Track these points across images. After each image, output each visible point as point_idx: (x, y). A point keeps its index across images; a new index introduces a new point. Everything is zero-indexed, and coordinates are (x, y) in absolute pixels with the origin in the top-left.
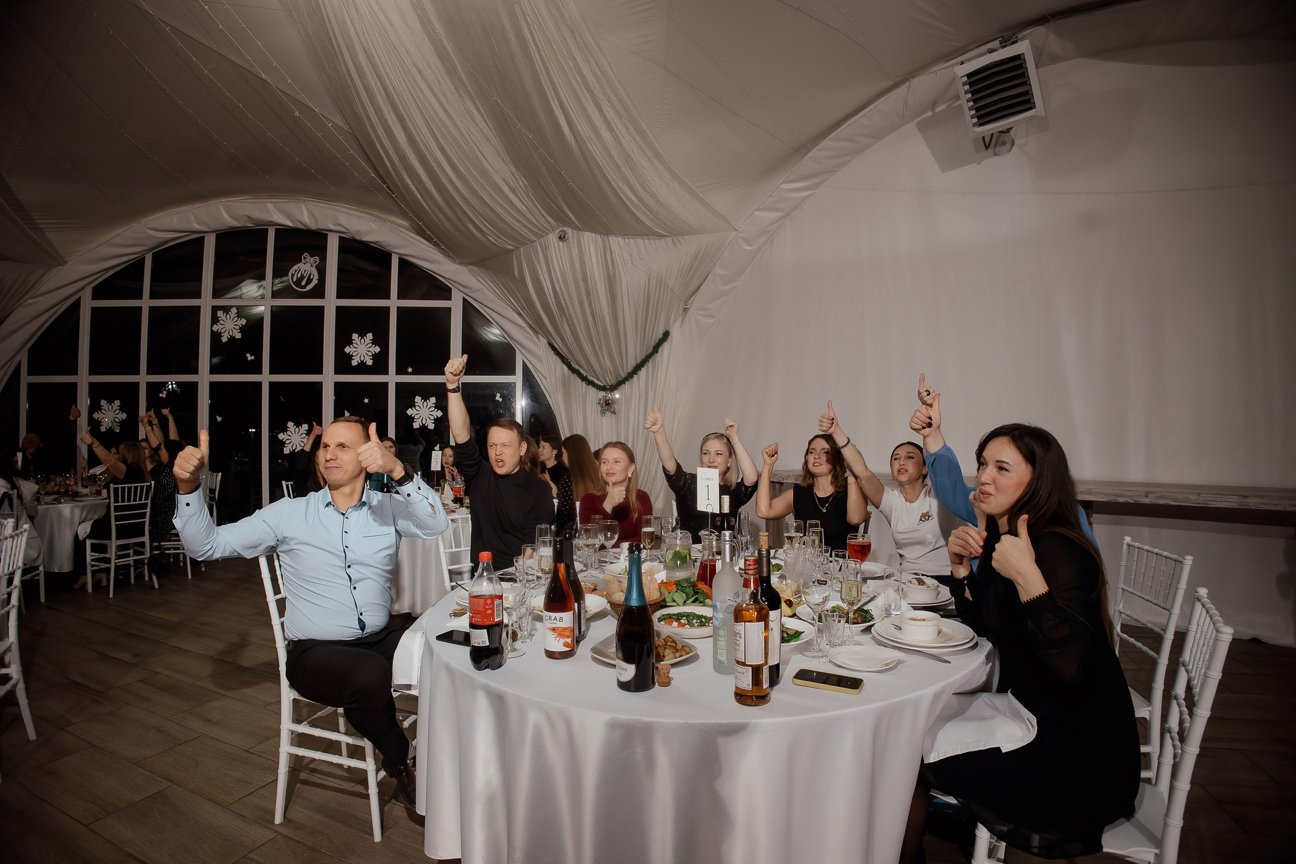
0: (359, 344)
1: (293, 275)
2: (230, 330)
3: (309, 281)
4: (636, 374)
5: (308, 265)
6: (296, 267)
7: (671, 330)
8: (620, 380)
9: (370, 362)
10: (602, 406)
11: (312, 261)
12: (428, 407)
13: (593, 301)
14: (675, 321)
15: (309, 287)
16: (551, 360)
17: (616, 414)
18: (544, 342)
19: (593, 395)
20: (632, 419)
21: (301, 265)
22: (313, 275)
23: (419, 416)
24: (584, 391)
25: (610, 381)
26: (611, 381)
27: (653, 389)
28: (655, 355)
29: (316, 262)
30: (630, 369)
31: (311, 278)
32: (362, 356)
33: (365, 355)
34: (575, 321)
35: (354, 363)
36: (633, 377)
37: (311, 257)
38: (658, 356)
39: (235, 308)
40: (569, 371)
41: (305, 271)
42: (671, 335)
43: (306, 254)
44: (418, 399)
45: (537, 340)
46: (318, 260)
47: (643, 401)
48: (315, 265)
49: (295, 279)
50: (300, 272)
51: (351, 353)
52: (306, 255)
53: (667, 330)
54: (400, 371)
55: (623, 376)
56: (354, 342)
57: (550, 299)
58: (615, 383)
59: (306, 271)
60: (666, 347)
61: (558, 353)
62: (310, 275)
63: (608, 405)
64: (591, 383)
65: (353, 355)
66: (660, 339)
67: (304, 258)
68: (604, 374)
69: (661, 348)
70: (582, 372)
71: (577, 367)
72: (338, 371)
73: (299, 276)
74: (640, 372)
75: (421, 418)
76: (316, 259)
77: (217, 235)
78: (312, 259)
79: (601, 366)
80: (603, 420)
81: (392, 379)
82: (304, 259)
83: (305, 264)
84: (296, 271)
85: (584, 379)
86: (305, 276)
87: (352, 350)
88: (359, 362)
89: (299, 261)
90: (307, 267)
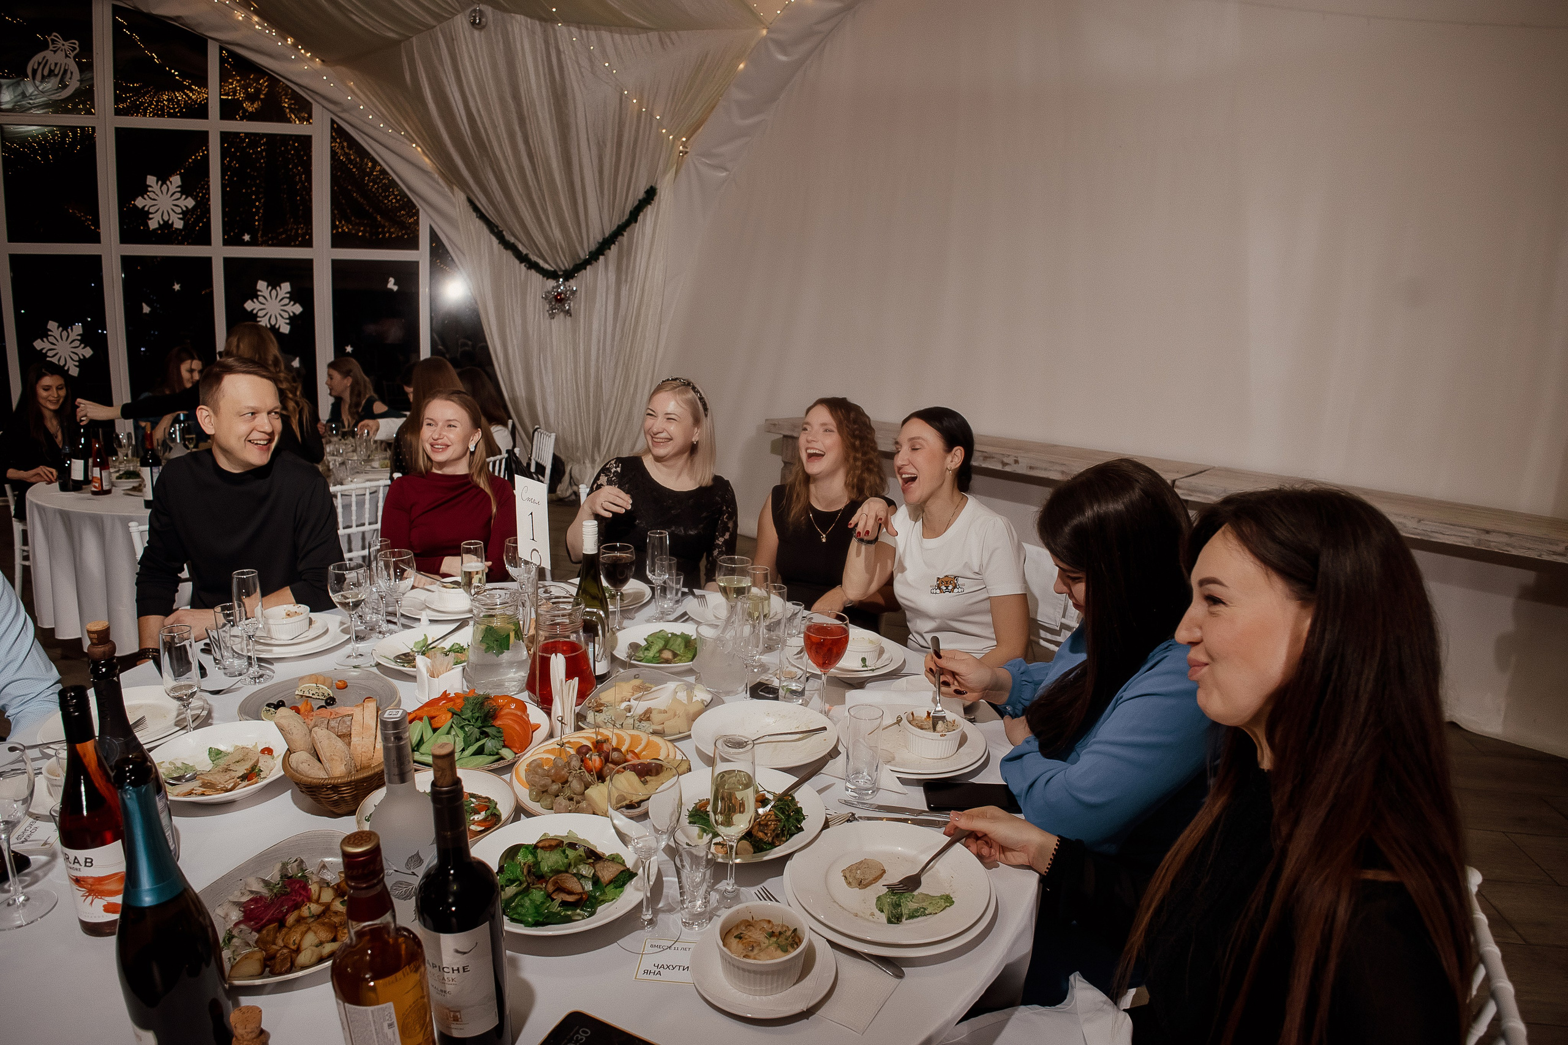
0: (159, 193)
1: (35, 72)
3: (65, 82)
4: (603, 255)
5: (61, 54)
6: (38, 57)
7: (658, 187)
8: (578, 262)
9: (179, 224)
10: (550, 303)
11: (66, 47)
12: (279, 298)
13: (529, 132)
14: (665, 172)
15: (65, 93)
16: (472, 228)
17: (571, 315)
18: (461, 197)
19: (539, 285)
20: (595, 326)
21: (47, 54)
22: (72, 73)
23: (264, 312)
24: (522, 278)
25: (564, 265)
26: (566, 264)
27: (629, 279)
28: (633, 224)
29: (75, 49)
30: (593, 246)
31: (68, 76)
32: (166, 214)
33: (170, 212)
34: (504, 165)
35: (153, 225)
36: (598, 259)
37: (66, 40)
38: (637, 227)
40: (500, 245)
41: (56, 64)
42: (658, 194)
43: (55, 34)
44: (262, 285)
45: (450, 194)
46: (77, 46)
47: (612, 297)
48: (73, 54)
49: (39, 79)
50: (49, 67)
51: (146, 209)
52: (55, 36)
53: (652, 187)
54: (231, 240)
55: (584, 255)
56: (149, 189)
57: (462, 128)
58: (571, 267)
59: (58, 66)
60: (649, 210)
61: (482, 216)
62: (65, 71)
63: (558, 302)
64: (533, 266)
65: (150, 211)
66: (640, 201)
67: (53, 41)
68: (553, 254)
69: (641, 214)
70: (520, 247)
71: (512, 240)
72: (126, 237)
73: (46, 73)
74: (608, 251)
75: (268, 316)
76: (75, 44)
78: (66, 43)
79: (547, 238)
80: (553, 326)
81: (218, 252)
82: (53, 43)
83: (55, 52)
85: (523, 258)
86: (56, 73)
87: (149, 202)
88: (162, 222)
89: (44, 46)
90: (59, 57)
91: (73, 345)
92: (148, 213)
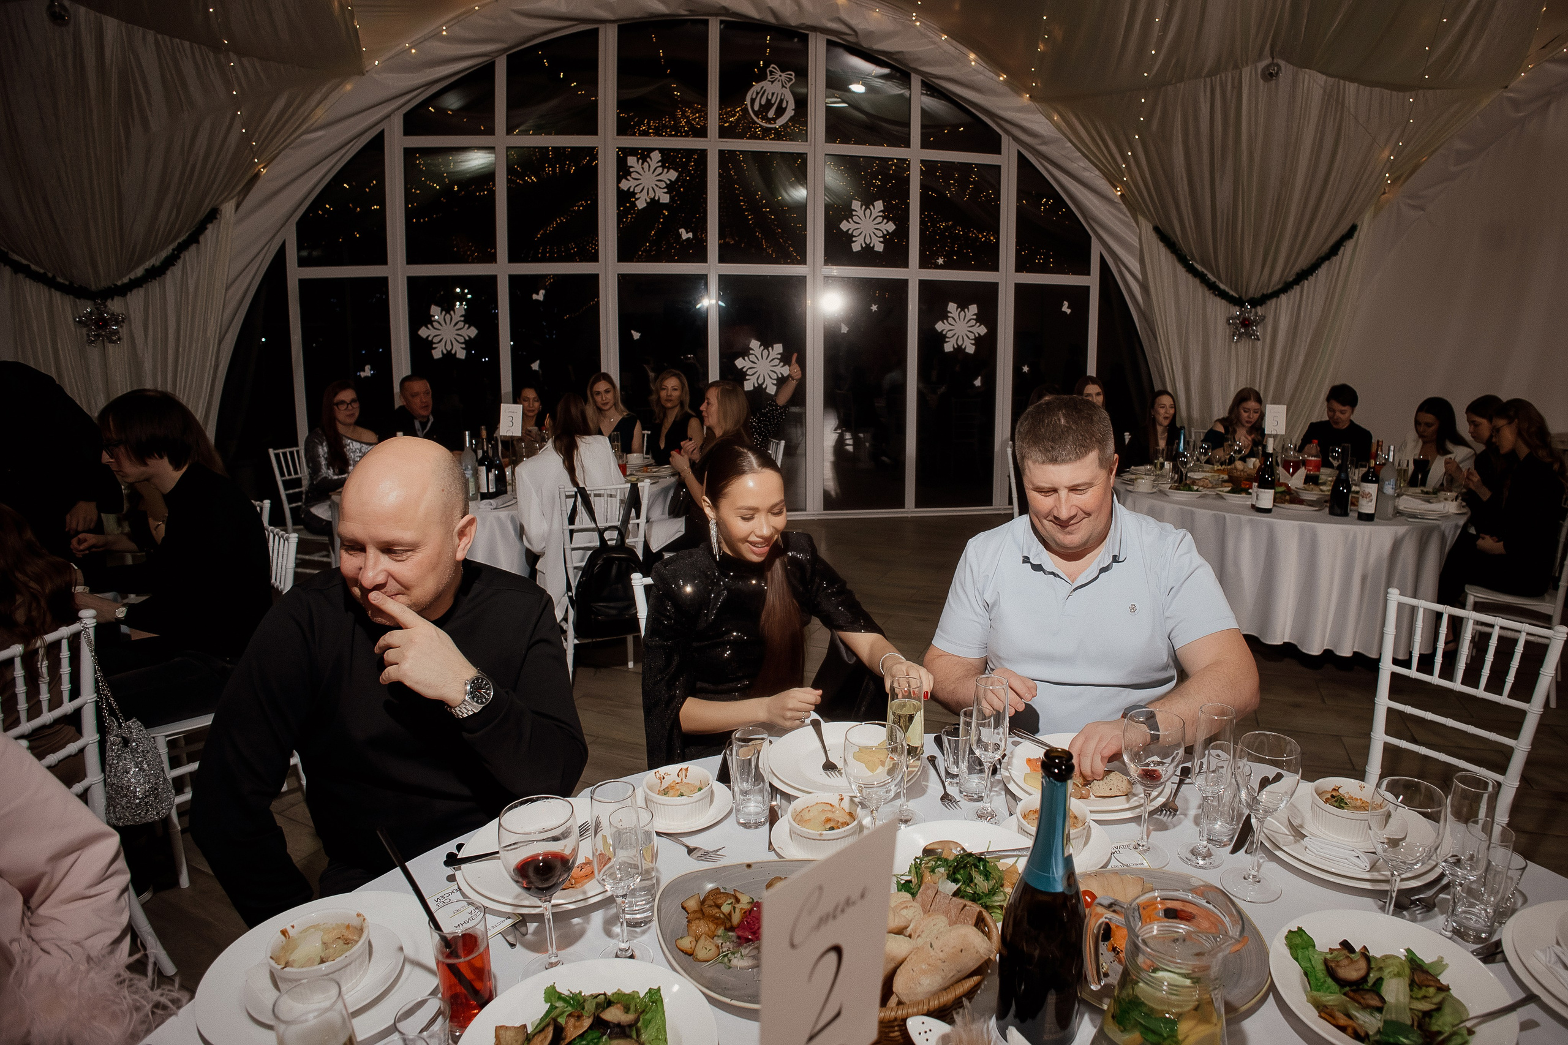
0: (862, 216)
1: (753, 101)
2: (651, 189)
3: (781, 111)
4: (1299, 283)
5: (778, 85)
6: (757, 87)
7: (1360, 224)
8: (1271, 291)
9: (879, 248)
10: (1235, 327)
11: (783, 78)
12: (967, 320)
14: (1368, 211)
15: (780, 121)
17: (1256, 338)
18: (1147, 225)
19: (1224, 311)
21: (765, 83)
22: (787, 102)
23: (952, 333)
25: (1255, 292)
28: (1332, 258)
29: (791, 79)
30: (1292, 276)
31: (784, 106)
32: (868, 237)
33: (872, 235)
35: (856, 247)
37: (782, 71)
39: (657, 152)
40: (1188, 274)
41: (773, 94)
42: (1357, 231)
43: (772, 66)
44: (952, 307)
45: (1133, 222)
46: (793, 77)
48: (788, 85)
49: (756, 108)
50: (765, 97)
51: (850, 232)
52: (773, 68)
53: (1356, 223)
54: (927, 262)
55: (1280, 285)
56: (854, 213)
58: (1264, 294)
59: (776, 95)
62: (781, 101)
63: (1246, 327)
64: (1220, 293)
65: (854, 234)
66: (1344, 234)
67: (771, 72)
69: (1343, 246)
70: (1208, 275)
71: (1201, 268)
72: (830, 259)
73: (763, 102)
75: (956, 336)
76: (791, 75)
77: (619, 26)
78: (783, 74)
81: (913, 274)
82: (771, 75)
83: (772, 82)
84: (758, 93)
85: (1210, 286)
86: (773, 102)
87: (853, 226)
88: (864, 245)
89: (761, 77)
90: (776, 87)
91: (773, 363)
92: (852, 236)
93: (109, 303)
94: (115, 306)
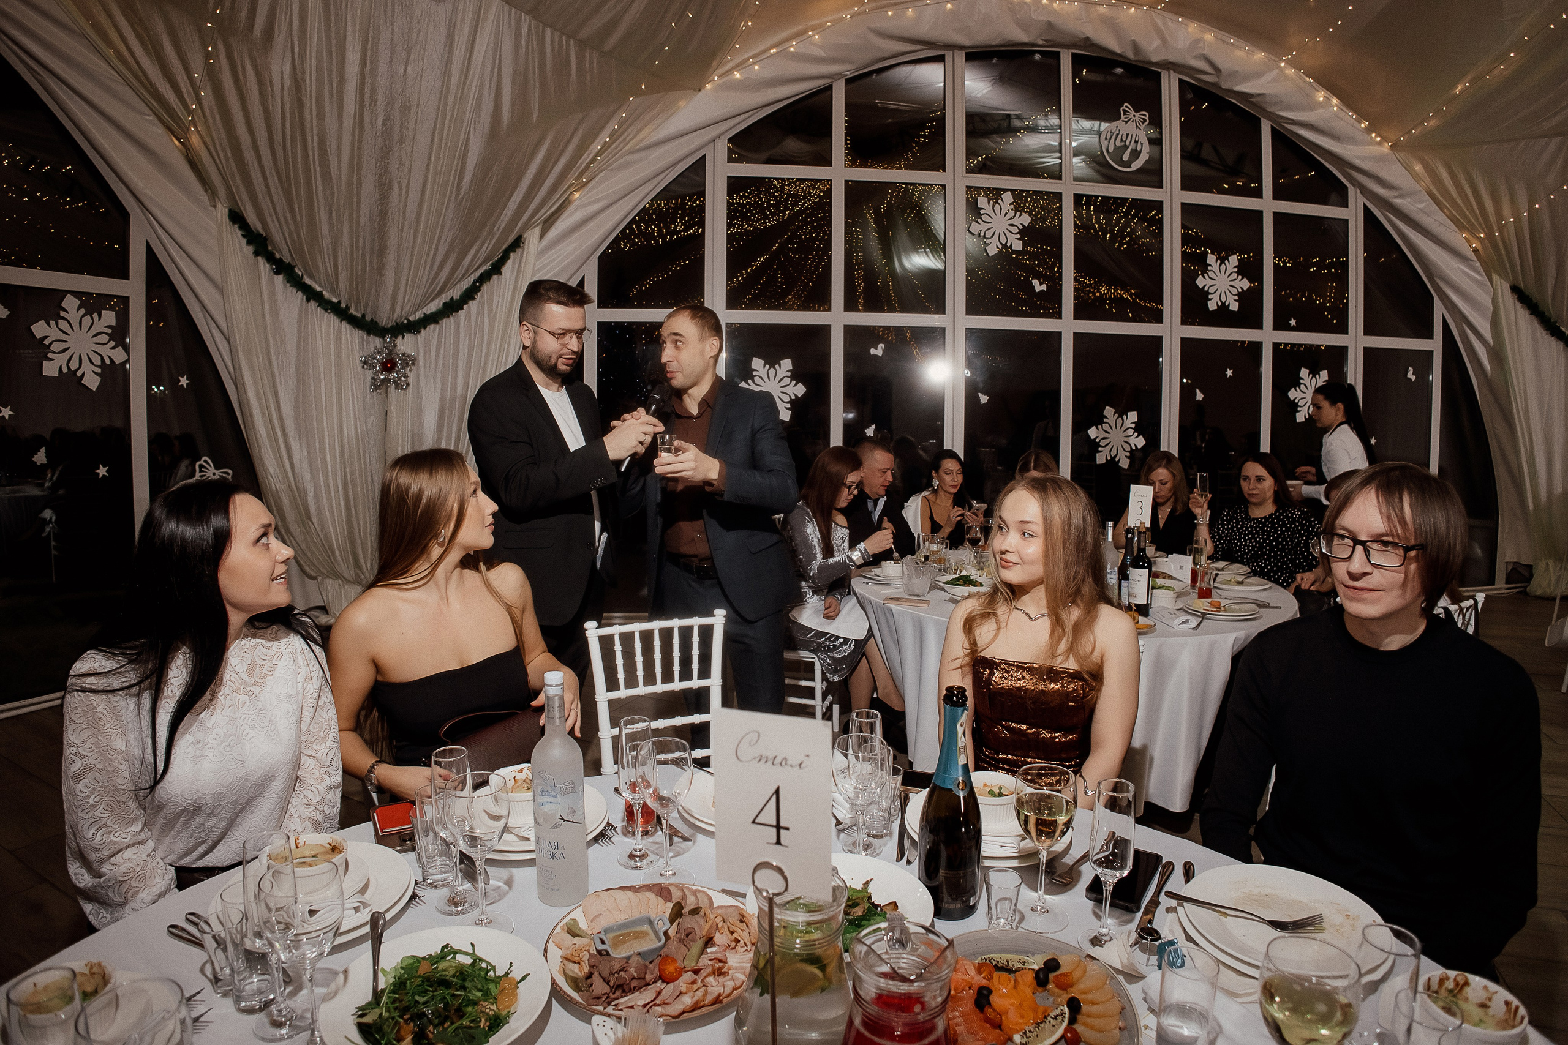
0: (1218, 272)
1: (1107, 142)
2: (1002, 234)
3: (1136, 154)
5: (1132, 125)
6: (1110, 127)
9: (1234, 307)
11: (1137, 119)
15: (1136, 165)
21: (1120, 123)
22: (1142, 145)
29: (1145, 121)
31: (1139, 149)
32: (1223, 295)
33: (1228, 292)
35: (1212, 306)
37: (1136, 111)
39: (1008, 193)
41: (1127, 135)
43: (1126, 104)
44: (1304, 373)
46: (1147, 118)
48: (1143, 126)
49: (1111, 149)
50: (1120, 135)
51: (1206, 289)
52: (1126, 107)
54: (1280, 323)
56: (1209, 268)
59: (1130, 137)
62: (1136, 143)
65: (1210, 291)
67: (1125, 111)
72: (1187, 319)
73: (1117, 144)
76: (1145, 115)
77: (967, 54)
78: (1137, 115)
81: (1267, 336)
82: (1125, 114)
83: (1126, 122)
84: (1112, 134)
86: (1128, 144)
87: (1208, 282)
88: (1220, 304)
89: (1116, 116)
90: (1130, 128)
91: (1127, 433)
92: (1208, 293)
93: (399, 341)
94: (405, 344)
